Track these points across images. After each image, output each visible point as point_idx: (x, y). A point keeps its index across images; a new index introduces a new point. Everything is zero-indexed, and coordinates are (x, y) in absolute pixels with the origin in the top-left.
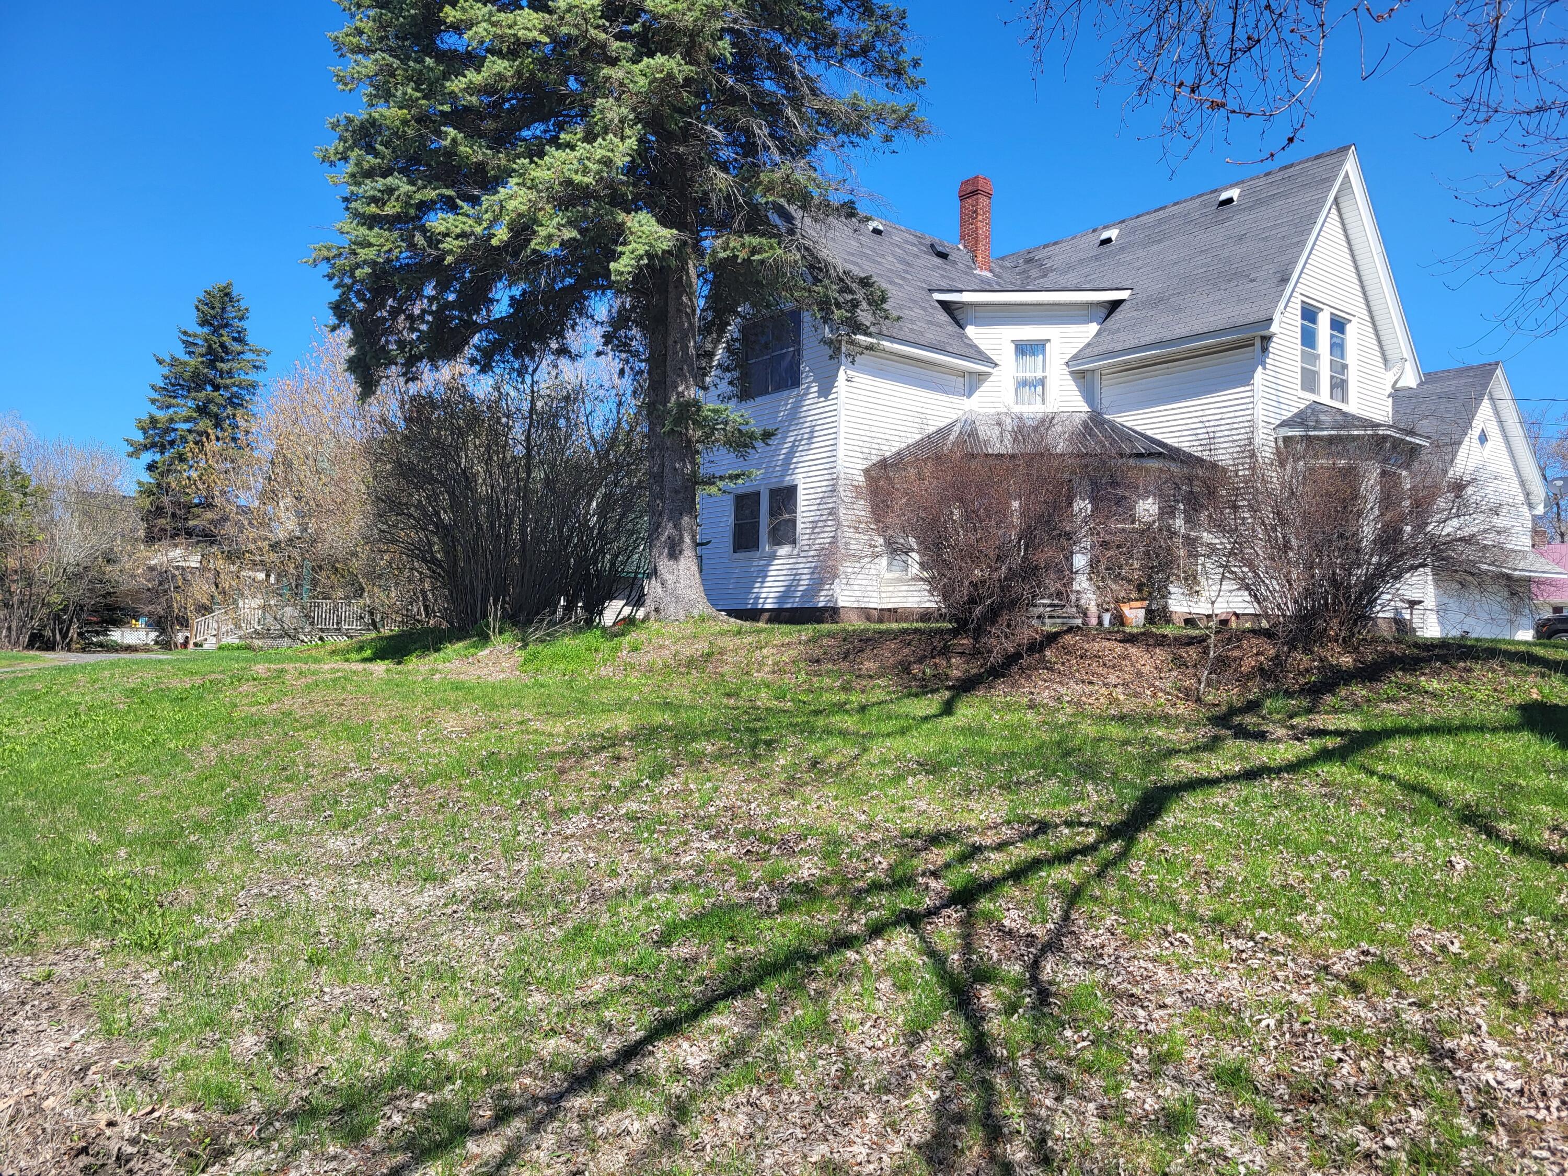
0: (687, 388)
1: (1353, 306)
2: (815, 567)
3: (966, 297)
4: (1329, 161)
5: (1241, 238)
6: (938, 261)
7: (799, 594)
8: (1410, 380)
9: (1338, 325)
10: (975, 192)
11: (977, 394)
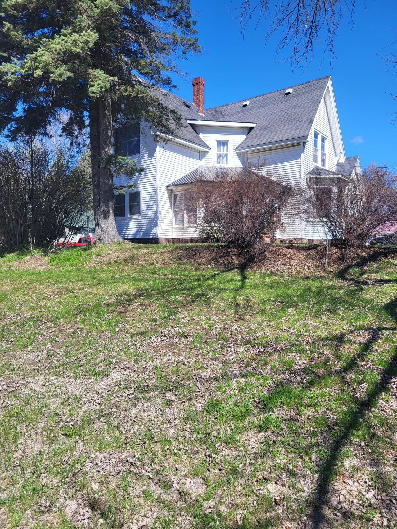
0: (109, 149)
1: (328, 134)
2: (148, 223)
3: (200, 122)
4: (322, 81)
5: (294, 107)
6: (187, 108)
7: (142, 233)
8: (342, 160)
9: (323, 140)
10: (198, 83)
11: (204, 159)
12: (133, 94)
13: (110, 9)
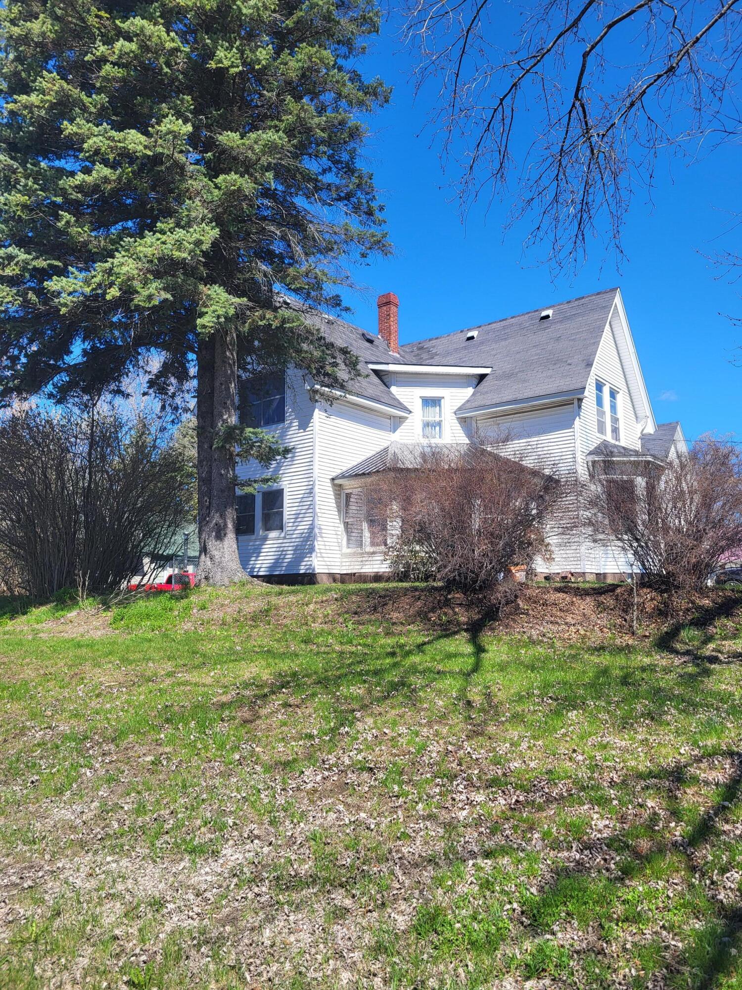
0: (230, 416)
1: (620, 384)
2: (297, 546)
3: (392, 368)
4: (605, 296)
5: (558, 339)
6: (368, 344)
7: (285, 564)
8: (650, 429)
9: (613, 394)
10: (388, 303)
11: (399, 430)
12: (275, 324)
13: (239, 190)
